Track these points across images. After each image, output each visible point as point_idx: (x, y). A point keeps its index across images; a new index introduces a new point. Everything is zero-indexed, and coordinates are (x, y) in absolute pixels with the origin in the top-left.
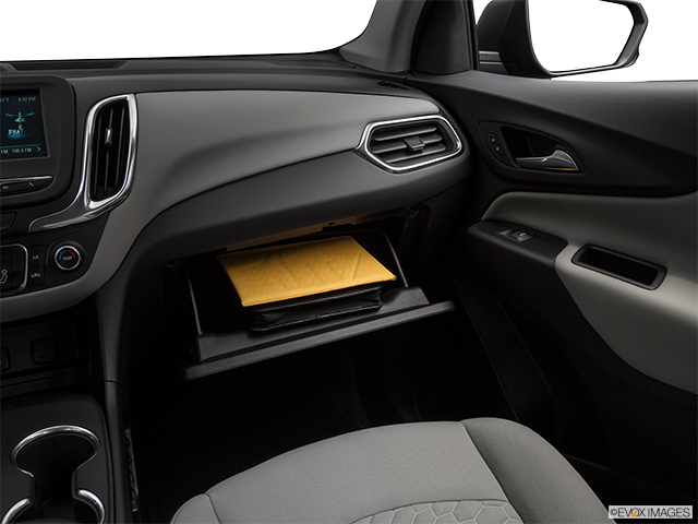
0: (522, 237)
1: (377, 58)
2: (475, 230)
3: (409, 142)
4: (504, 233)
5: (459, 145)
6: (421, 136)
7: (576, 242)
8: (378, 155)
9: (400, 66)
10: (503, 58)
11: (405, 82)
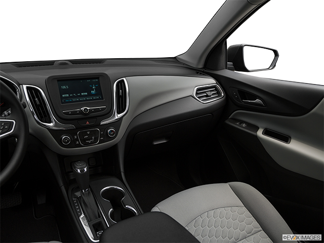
0: (244, 125)
1: (193, 63)
2: (227, 122)
3: (207, 93)
4: (238, 123)
5: (223, 94)
6: (210, 91)
7: (262, 128)
8: (198, 97)
9: (201, 66)
10: (234, 65)
11: (203, 72)
